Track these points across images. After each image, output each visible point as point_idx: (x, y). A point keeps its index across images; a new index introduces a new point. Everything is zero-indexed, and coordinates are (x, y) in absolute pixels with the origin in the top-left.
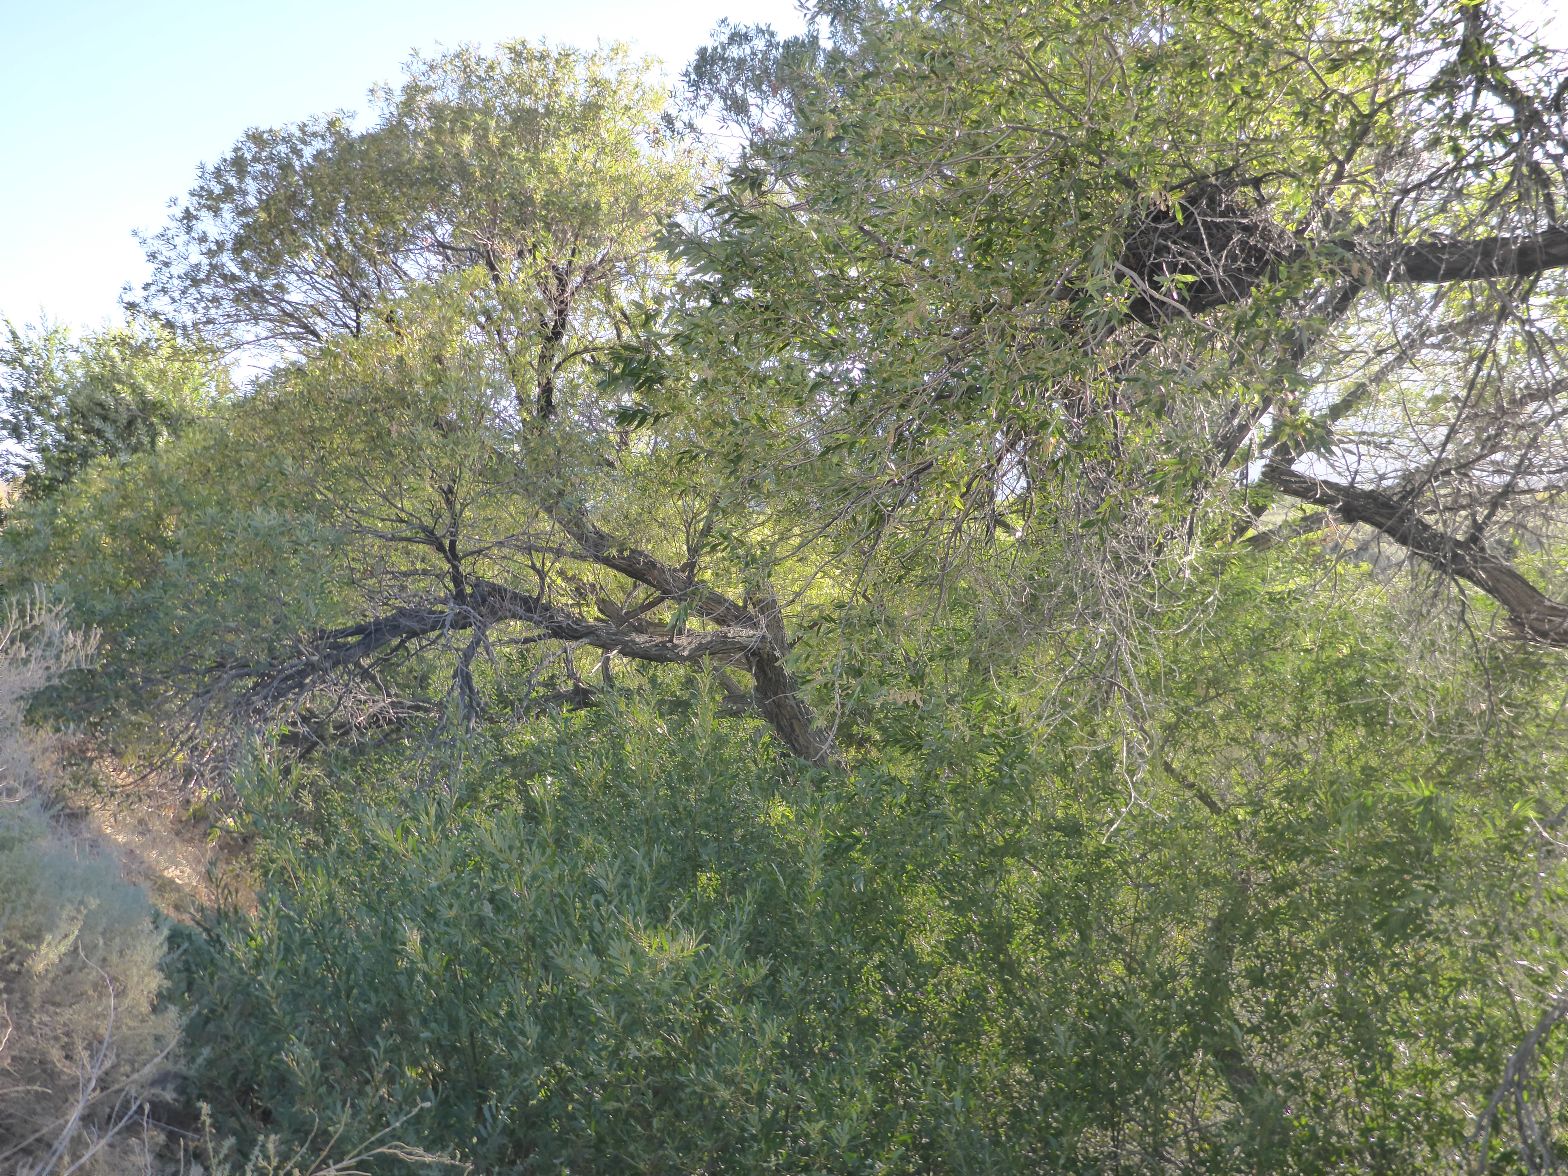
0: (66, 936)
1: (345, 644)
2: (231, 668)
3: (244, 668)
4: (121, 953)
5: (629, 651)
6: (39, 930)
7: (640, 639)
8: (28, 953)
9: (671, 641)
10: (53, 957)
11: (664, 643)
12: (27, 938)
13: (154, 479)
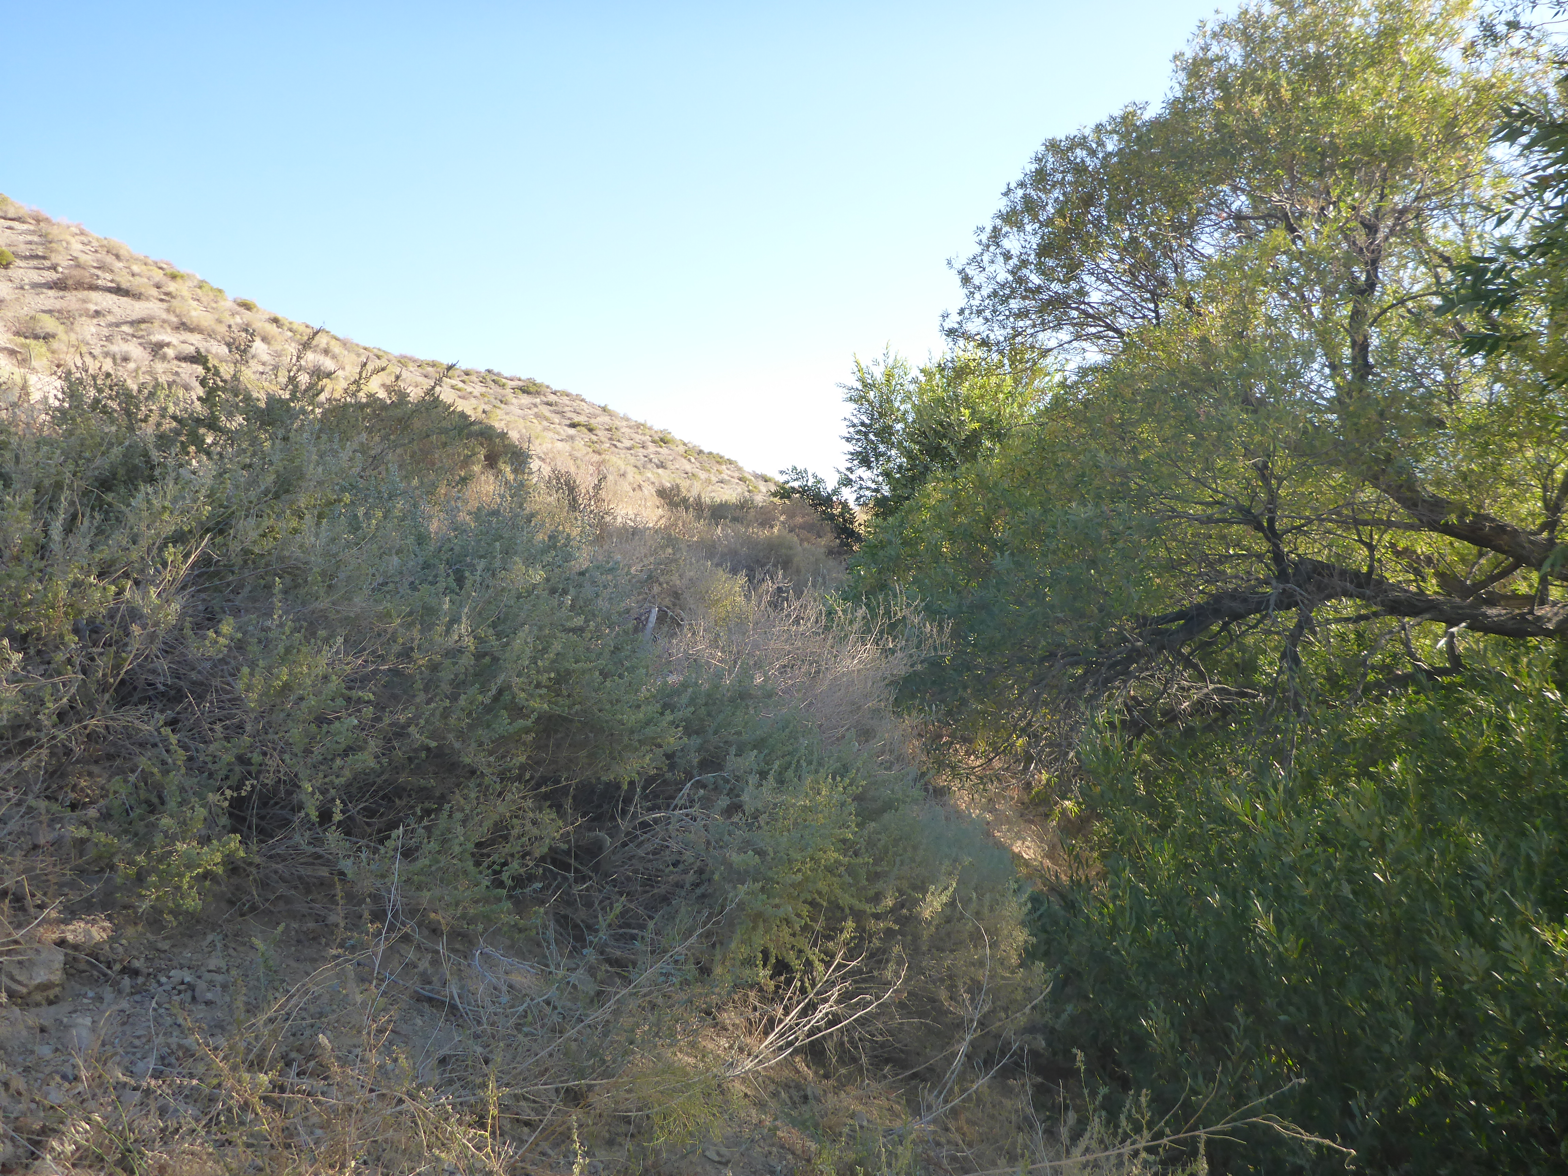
0: (946, 888)
1: (1167, 630)
2: (1063, 657)
3: (1074, 657)
4: (992, 909)
5: (1478, 625)
6: (923, 882)
7: (1492, 612)
8: (916, 902)
9: (1531, 612)
10: (937, 905)
11: (1523, 615)
12: (915, 888)
13: (982, 484)
